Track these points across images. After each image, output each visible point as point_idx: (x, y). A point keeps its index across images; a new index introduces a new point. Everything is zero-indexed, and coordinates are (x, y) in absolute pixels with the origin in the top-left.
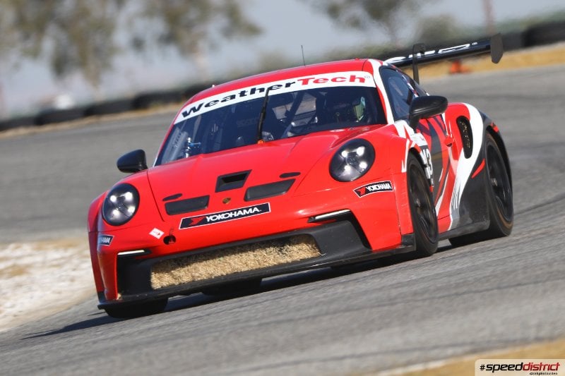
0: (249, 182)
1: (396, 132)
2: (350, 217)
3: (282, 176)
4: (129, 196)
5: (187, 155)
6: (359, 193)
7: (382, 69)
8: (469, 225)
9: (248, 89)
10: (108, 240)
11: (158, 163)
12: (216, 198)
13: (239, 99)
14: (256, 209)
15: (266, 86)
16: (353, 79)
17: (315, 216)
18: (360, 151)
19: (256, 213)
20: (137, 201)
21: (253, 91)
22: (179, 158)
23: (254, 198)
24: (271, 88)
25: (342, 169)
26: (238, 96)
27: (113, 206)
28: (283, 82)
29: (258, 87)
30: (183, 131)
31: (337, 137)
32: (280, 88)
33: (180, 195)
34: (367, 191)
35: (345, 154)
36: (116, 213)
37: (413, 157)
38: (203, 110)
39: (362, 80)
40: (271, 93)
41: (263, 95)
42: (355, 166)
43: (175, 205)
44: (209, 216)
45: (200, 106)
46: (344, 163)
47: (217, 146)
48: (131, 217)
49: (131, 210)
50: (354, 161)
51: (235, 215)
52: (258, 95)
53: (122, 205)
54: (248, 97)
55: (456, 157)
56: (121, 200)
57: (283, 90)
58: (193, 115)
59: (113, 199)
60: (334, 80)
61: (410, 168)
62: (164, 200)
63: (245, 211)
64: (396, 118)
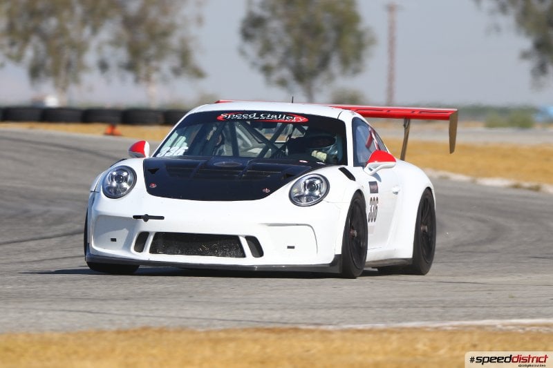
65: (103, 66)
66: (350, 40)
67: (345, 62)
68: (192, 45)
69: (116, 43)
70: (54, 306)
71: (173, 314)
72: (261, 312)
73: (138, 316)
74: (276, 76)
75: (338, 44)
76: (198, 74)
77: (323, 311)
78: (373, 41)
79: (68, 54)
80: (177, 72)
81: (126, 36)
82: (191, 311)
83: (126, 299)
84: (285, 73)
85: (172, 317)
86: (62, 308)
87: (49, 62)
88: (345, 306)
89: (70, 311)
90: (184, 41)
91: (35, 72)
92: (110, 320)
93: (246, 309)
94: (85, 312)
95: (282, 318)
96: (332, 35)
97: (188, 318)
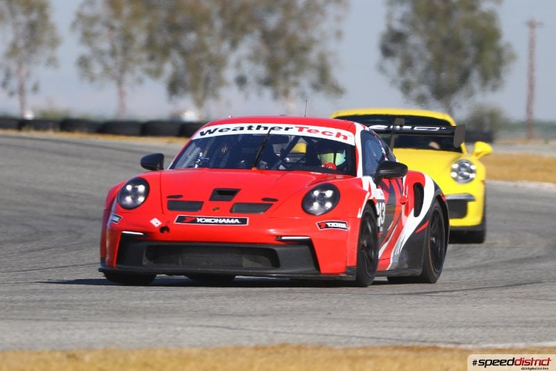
0: (237, 199)
1: (361, 184)
2: (309, 243)
3: (264, 199)
4: (141, 188)
5: (196, 166)
6: (320, 226)
7: (363, 133)
8: (405, 269)
9: (255, 125)
10: (117, 219)
11: (172, 167)
12: (208, 205)
13: (246, 131)
14: (237, 221)
15: (270, 126)
16: (338, 135)
17: (282, 236)
18: (329, 194)
19: (236, 223)
20: (146, 194)
21: (259, 128)
22: (190, 167)
23: (238, 211)
24: (273, 128)
25: (311, 204)
26: (246, 129)
27: (127, 193)
28: (284, 126)
29: (263, 125)
30: (197, 146)
31: (314, 178)
32: (280, 130)
33: (181, 196)
34: (327, 226)
35: (316, 193)
36: (129, 199)
37: (369, 207)
38: (217, 134)
39: (345, 138)
40: (273, 132)
41: (266, 132)
42: (322, 204)
43: (176, 203)
44: (199, 218)
45: (215, 130)
46: (314, 200)
47: (223, 164)
48: (139, 206)
49: (141, 199)
50: (322, 200)
51: (221, 221)
52: (262, 131)
53: (135, 194)
54: (254, 132)
55: (407, 214)
56: (135, 190)
57: (282, 132)
58: (208, 135)
59: (129, 188)
60: (324, 133)
61: (365, 214)
62: (168, 197)
63: (228, 220)
64: (365, 174)
65: (241, 81)
66: (490, 56)
67: (485, 78)
68: (330, 60)
69: (254, 58)
70: (192, 322)
71: (311, 331)
72: (400, 330)
73: (276, 332)
74: (415, 92)
75: (478, 60)
76: (337, 91)
77: (462, 330)
78: (513, 57)
79: (207, 70)
80: (316, 87)
81: (265, 51)
82: (329, 328)
83: (264, 315)
84: (425, 90)
85: (309, 334)
86: (200, 323)
87: (188, 78)
88: (484, 325)
89: (208, 327)
90: (322, 57)
91: (174, 87)
92: (248, 336)
93: (385, 327)
94: (223, 327)
95: (420, 336)
96: (472, 51)
97: (327, 335)
